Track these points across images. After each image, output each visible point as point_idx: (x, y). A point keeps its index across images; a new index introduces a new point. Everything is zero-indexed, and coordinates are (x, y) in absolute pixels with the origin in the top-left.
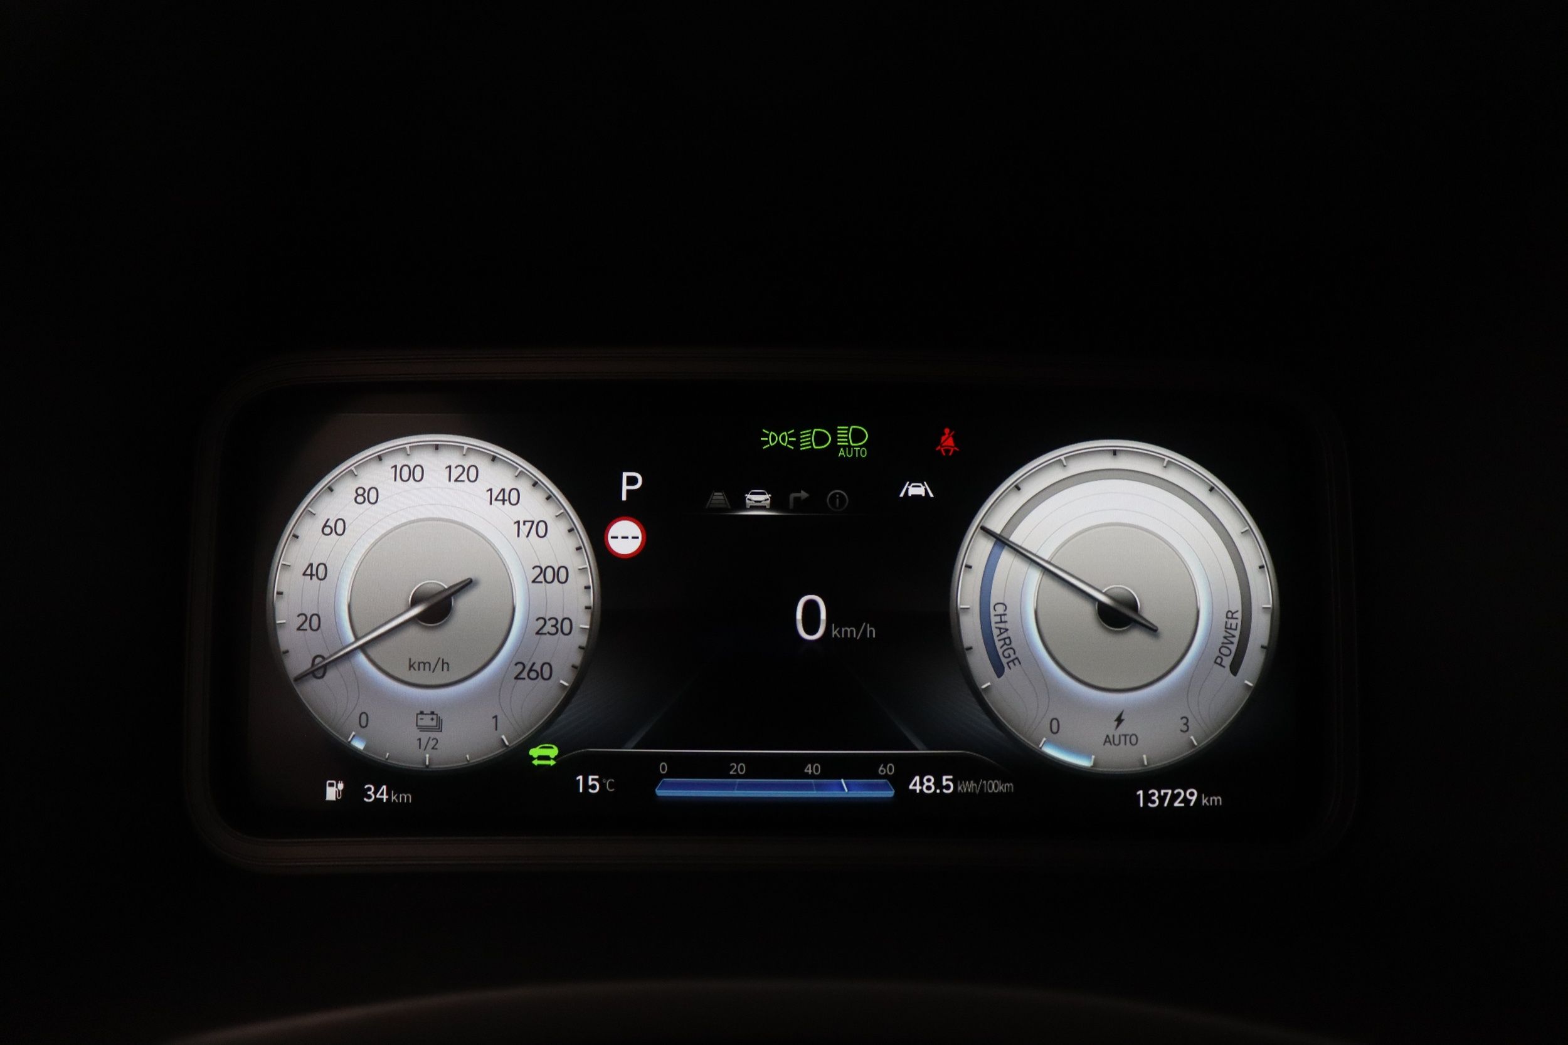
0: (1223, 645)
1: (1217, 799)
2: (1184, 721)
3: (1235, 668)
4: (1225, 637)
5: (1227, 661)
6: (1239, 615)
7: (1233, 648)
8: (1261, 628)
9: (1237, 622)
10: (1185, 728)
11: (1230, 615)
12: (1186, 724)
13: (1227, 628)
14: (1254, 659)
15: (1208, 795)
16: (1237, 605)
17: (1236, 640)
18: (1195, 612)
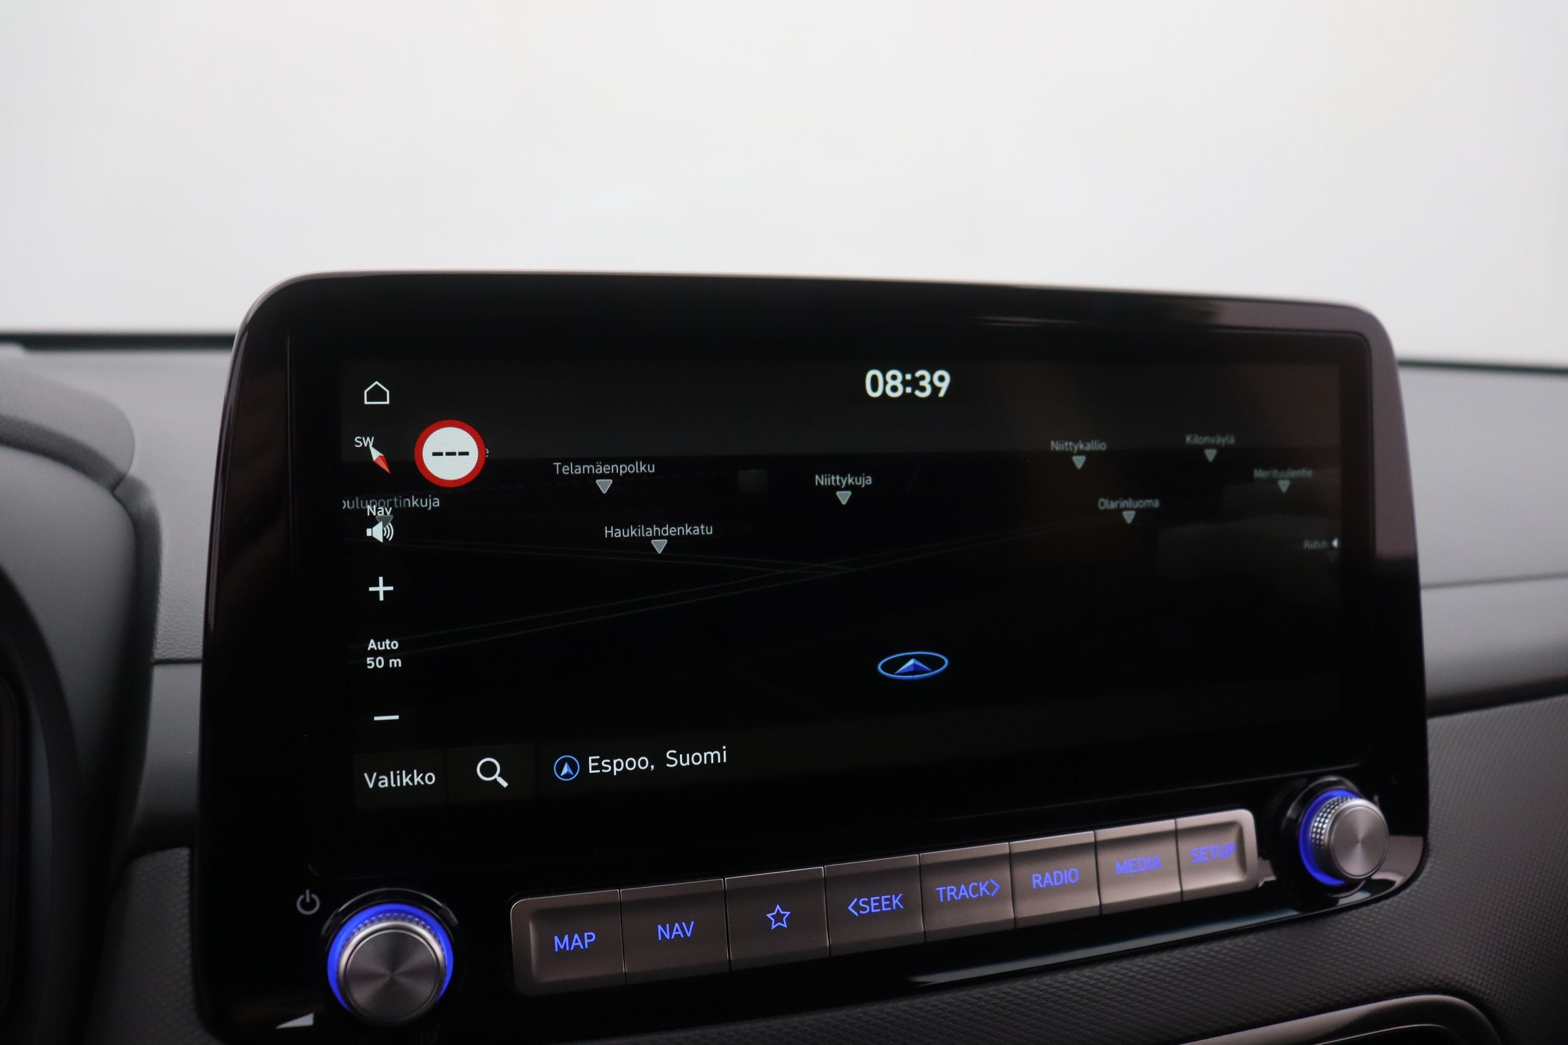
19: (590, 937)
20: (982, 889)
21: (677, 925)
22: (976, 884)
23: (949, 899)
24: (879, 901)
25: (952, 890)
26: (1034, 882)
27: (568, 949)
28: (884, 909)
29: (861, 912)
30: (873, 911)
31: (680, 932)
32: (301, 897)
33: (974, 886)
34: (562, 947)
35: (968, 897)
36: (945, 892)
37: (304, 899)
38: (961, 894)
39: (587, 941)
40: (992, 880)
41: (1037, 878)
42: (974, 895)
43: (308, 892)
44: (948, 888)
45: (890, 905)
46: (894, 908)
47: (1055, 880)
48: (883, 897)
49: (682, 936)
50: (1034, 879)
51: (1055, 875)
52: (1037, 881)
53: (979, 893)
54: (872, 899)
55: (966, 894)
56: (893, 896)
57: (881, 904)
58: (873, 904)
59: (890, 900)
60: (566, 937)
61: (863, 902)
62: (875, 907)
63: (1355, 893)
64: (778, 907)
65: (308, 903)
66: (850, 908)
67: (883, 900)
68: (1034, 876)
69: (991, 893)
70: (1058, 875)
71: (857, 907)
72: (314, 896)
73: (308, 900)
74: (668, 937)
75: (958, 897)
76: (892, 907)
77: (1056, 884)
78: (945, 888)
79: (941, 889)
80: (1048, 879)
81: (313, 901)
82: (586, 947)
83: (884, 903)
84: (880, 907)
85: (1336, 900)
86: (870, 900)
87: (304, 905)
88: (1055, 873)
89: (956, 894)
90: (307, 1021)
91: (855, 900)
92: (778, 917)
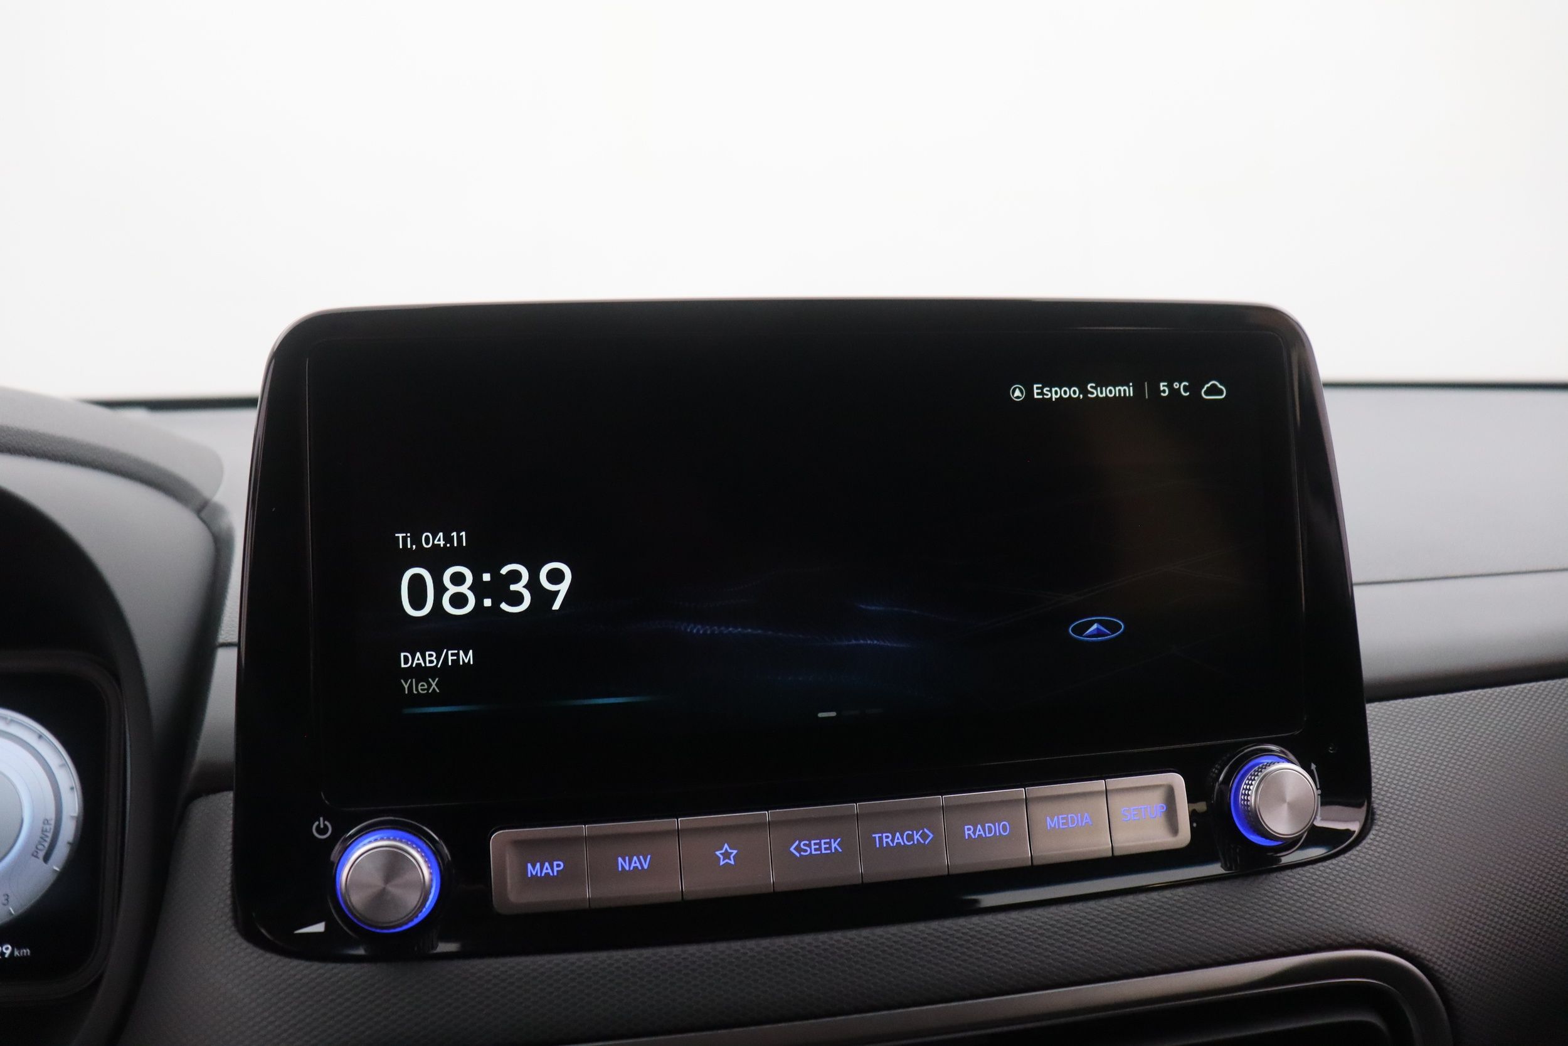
0: (40, 843)
1: (26, 952)
2: (6, 897)
3: (46, 858)
4: (42, 838)
5: (41, 854)
6: (53, 822)
7: (47, 845)
8: (69, 831)
9: (51, 827)
10: (6, 902)
11: (46, 822)
12: (7, 900)
13: (43, 831)
14: (62, 852)
15: (19, 949)
16: (51, 815)
17: (49, 840)
18: (20, 821)
19: (558, 866)
20: (916, 837)
21: (635, 858)
22: (910, 833)
23: (885, 845)
24: (819, 844)
25: (887, 837)
26: (967, 832)
27: (539, 875)
28: (823, 852)
29: (802, 853)
30: (813, 852)
31: (638, 865)
32: (317, 823)
33: (908, 834)
34: (534, 873)
35: (902, 844)
36: (881, 839)
37: (319, 825)
38: (896, 841)
39: (556, 869)
40: (925, 830)
41: (969, 829)
42: (909, 842)
43: (321, 819)
44: (884, 835)
45: (830, 848)
46: (833, 851)
47: (987, 833)
48: (823, 841)
49: (640, 868)
50: (966, 830)
51: (986, 827)
52: (969, 832)
53: (914, 841)
54: (813, 842)
55: (901, 840)
56: (832, 840)
57: (820, 847)
58: (813, 847)
59: (830, 843)
60: (538, 865)
61: (804, 845)
62: (816, 850)
63: (1293, 852)
64: (726, 846)
65: (321, 828)
66: (792, 849)
67: (812, 845)
68: (966, 827)
69: (925, 841)
70: (990, 828)
71: (798, 849)
72: (327, 823)
73: (322, 826)
74: (627, 868)
75: (893, 844)
76: (831, 850)
77: (988, 835)
78: (880, 835)
79: (877, 836)
80: (979, 831)
81: (326, 828)
82: (555, 874)
83: (823, 846)
84: (820, 849)
85: (1278, 860)
86: (810, 843)
87: (318, 829)
88: (987, 825)
89: (891, 840)
90: (320, 928)
91: (797, 842)
92: (727, 855)
